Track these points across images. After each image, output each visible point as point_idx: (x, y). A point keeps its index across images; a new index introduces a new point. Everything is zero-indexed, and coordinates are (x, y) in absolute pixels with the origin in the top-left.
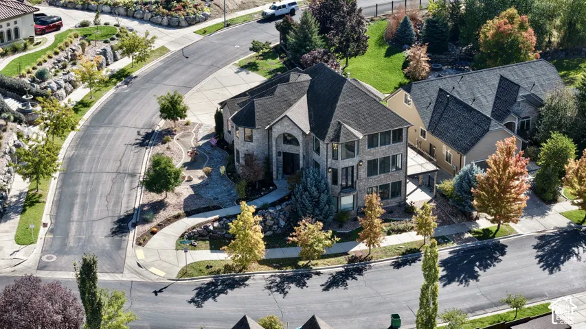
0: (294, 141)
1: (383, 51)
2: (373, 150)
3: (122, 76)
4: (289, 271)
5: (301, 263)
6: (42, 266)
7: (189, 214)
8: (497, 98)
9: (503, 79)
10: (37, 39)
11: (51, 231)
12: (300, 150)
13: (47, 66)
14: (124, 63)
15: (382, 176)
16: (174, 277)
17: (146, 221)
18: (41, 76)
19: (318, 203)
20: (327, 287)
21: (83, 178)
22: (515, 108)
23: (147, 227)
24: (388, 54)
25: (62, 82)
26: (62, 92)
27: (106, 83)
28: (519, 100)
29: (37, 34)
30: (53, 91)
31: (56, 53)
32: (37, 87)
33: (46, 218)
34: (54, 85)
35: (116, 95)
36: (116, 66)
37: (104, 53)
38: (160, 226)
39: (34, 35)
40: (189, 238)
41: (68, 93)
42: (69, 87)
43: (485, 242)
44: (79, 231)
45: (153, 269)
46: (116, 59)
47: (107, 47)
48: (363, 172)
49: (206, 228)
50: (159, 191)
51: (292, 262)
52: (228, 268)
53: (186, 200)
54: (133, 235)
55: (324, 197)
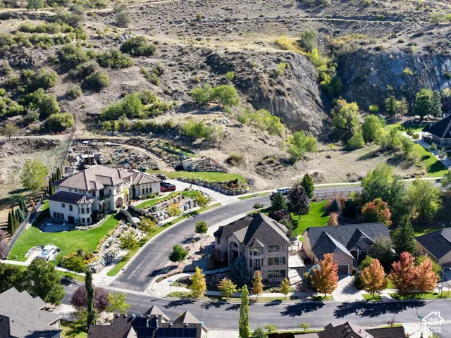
0: (236, 245)
1: (322, 214)
2: (270, 253)
3: (194, 214)
4: (216, 301)
5: (223, 298)
6: (112, 285)
7: (184, 272)
8: (352, 239)
9: (357, 230)
10: (160, 194)
11: (124, 273)
12: (238, 250)
13: (158, 206)
14: (197, 208)
15: (275, 266)
16: (164, 296)
17: (165, 273)
18: (154, 209)
19: (239, 274)
20: (228, 309)
21: (150, 253)
22: (358, 244)
23: (164, 275)
24: (323, 216)
25: (163, 214)
26: (163, 217)
27: (185, 216)
28: (360, 240)
29: (161, 191)
30: (157, 216)
31: (166, 201)
32: (150, 213)
33: (125, 267)
34: (159, 214)
35: (186, 221)
36: (193, 209)
37: (189, 203)
38: (170, 276)
39: (159, 191)
40: (180, 282)
41: (165, 218)
42: (167, 216)
43: (316, 302)
44: (135, 274)
45: (156, 292)
46: (195, 206)
47: (192, 200)
48: (265, 263)
49: (188, 278)
50: (174, 261)
51: (219, 298)
52: (189, 296)
53: (186, 266)
54: (157, 277)
55: (241, 271)
